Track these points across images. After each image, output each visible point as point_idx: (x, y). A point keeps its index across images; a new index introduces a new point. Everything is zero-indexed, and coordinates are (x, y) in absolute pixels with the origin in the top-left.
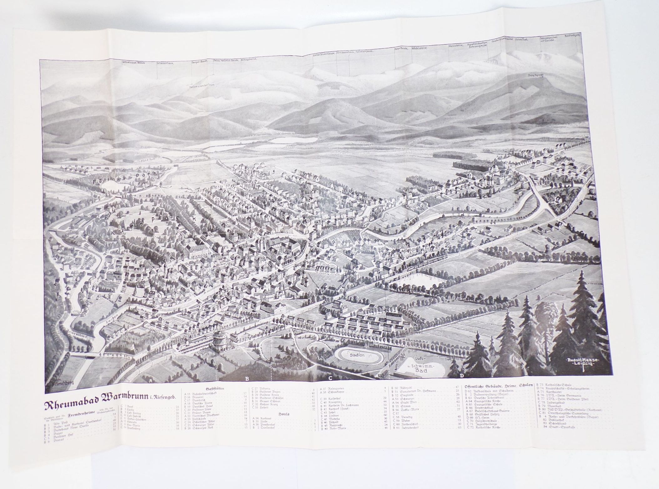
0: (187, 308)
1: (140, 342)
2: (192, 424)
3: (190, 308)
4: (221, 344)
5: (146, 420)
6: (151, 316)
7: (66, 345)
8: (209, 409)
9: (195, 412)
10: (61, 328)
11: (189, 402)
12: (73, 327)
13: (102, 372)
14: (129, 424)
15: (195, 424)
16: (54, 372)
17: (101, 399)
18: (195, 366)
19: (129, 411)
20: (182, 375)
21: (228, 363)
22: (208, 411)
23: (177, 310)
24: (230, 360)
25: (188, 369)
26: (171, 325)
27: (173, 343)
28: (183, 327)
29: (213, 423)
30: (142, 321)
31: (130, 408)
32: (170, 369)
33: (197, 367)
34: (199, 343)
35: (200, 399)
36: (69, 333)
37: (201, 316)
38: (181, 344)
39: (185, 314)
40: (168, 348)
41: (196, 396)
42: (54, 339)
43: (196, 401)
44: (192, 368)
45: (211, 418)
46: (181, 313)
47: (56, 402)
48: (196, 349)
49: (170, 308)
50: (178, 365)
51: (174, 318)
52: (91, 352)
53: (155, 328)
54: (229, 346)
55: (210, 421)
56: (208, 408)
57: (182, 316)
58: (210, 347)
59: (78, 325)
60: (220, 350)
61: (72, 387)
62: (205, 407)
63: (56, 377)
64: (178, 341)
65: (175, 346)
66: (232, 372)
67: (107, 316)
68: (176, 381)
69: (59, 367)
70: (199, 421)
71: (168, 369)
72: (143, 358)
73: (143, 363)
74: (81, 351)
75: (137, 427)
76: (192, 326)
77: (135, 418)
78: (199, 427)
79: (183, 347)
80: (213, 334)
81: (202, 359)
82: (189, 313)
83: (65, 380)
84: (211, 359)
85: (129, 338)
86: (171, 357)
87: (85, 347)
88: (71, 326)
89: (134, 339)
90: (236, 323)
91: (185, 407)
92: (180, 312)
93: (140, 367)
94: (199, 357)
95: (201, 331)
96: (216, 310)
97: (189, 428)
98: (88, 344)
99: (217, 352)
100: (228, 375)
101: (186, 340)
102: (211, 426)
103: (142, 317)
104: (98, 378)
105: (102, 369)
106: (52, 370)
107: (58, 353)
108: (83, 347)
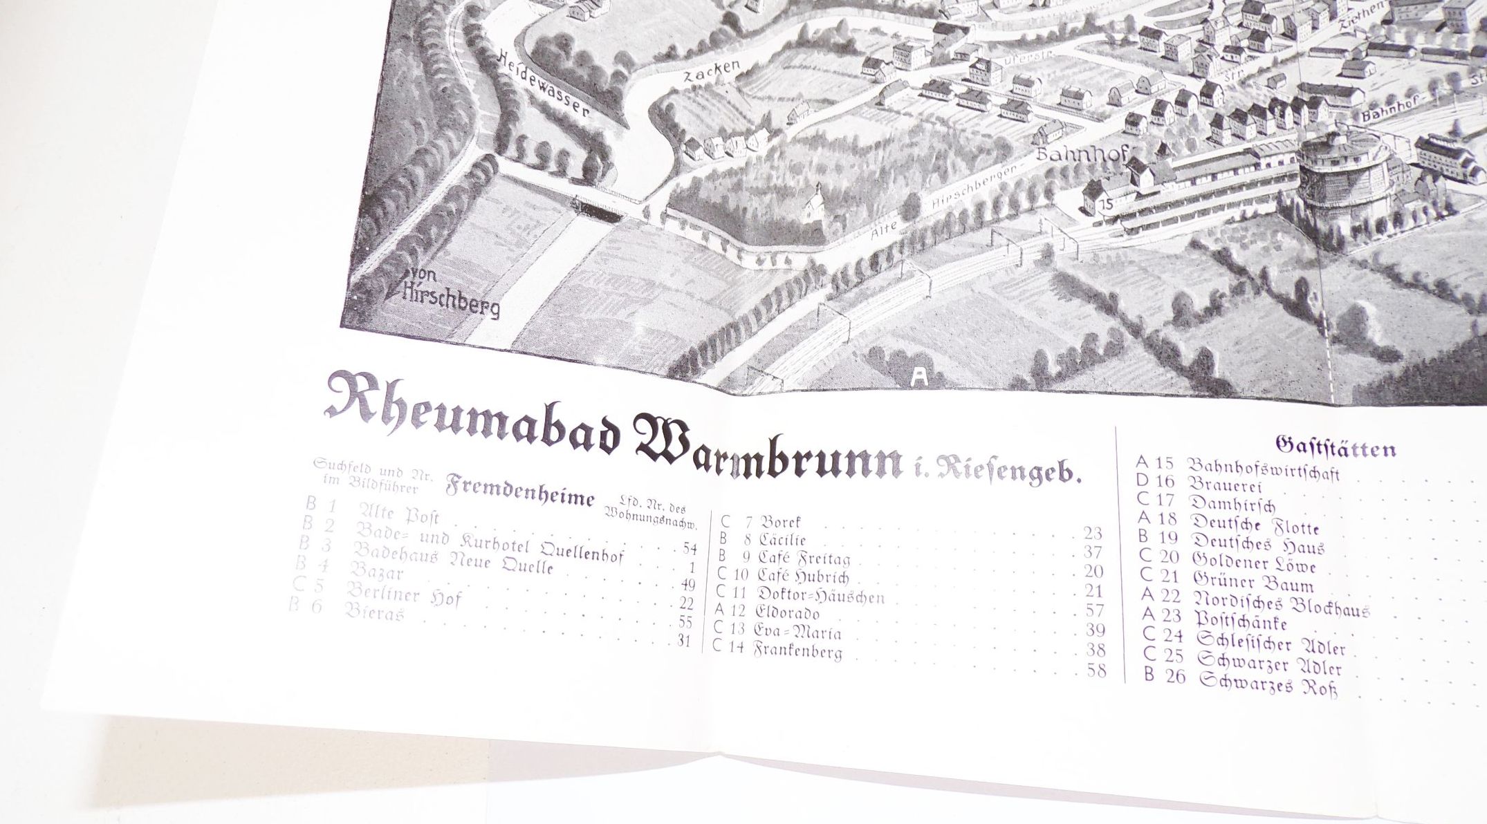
0: (1134, 13)
1: (860, 179)
2: (1191, 648)
3: (1156, 12)
4: (1355, 197)
5: (881, 599)
6: (927, 53)
7: (486, 118)
8: (1302, 567)
9: (1213, 571)
10: (472, 36)
11: (1166, 511)
12: (529, 47)
13: (647, 302)
14: (769, 622)
15: (1218, 651)
16: (406, 227)
17: (630, 439)
18: (1200, 302)
19: (774, 550)
20: (1115, 349)
21: (1416, 296)
22: (1295, 577)
23: (1080, 24)
24: (1430, 281)
25: (1157, 320)
26: (1044, 95)
27: (1058, 182)
28: (1115, 102)
29: (1332, 660)
30: (875, 82)
31: (783, 532)
32: (1041, 313)
33: (1215, 308)
34: (1219, 184)
35: (1241, 496)
36: (503, 69)
37: (1219, 49)
38: (1104, 183)
39: (1126, 42)
40: (1025, 204)
41: (1213, 477)
42: (429, 73)
43: (1213, 505)
44: (1181, 315)
45: (1328, 628)
46: (1101, 37)
47: (391, 387)
48: (1204, 212)
49: (1037, 13)
50: (1093, 296)
51: (1059, 59)
52: (604, 189)
53: (949, 109)
54: (1410, 207)
55: (1314, 646)
56: (1298, 558)
57: (1107, 48)
58: (1286, 212)
59: (554, 48)
60: (1346, 231)
61: (484, 329)
62: (1277, 549)
63: (413, 253)
64: (1091, 168)
65: (1071, 198)
66: (1448, 347)
67: (690, 54)
68: (1080, 381)
69: (436, 210)
70: (1241, 633)
71: (1030, 316)
72: (875, 256)
73: (874, 283)
74: (553, 166)
75: (821, 644)
76: (1171, 97)
77: (810, 587)
78: (1244, 673)
79: (1119, 198)
80: (1298, 147)
81: (1241, 271)
82: (1155, 34)
83: (456, 282)
84: (1297, 274)
85: (796, 169)
86: (1048, 254)
87: (578, 156)
88: (519, 42)
89: (821, 170)
90: (1453, 79)
91: (1142, 535)
92: (1100, 29)
93: (853, 305)
94: (1222, 257)
95: (1226, 122)
96: (1304, 30)
97: (1177, 676)
98: (595, 145)
99: (1330, 245)
100: (1420, 369)
101: (1137, 166)
102: (1322, 680)
103: (873, 63)
104: (624, 326)
105: (650, 284)
106: (402, 216)
107: (440, 142)
108: (564, 154)
